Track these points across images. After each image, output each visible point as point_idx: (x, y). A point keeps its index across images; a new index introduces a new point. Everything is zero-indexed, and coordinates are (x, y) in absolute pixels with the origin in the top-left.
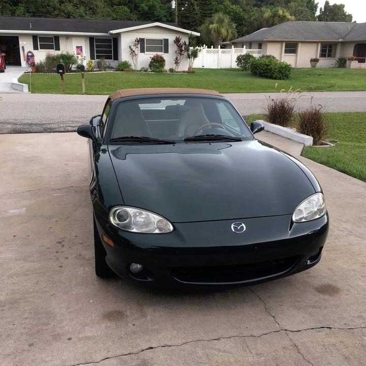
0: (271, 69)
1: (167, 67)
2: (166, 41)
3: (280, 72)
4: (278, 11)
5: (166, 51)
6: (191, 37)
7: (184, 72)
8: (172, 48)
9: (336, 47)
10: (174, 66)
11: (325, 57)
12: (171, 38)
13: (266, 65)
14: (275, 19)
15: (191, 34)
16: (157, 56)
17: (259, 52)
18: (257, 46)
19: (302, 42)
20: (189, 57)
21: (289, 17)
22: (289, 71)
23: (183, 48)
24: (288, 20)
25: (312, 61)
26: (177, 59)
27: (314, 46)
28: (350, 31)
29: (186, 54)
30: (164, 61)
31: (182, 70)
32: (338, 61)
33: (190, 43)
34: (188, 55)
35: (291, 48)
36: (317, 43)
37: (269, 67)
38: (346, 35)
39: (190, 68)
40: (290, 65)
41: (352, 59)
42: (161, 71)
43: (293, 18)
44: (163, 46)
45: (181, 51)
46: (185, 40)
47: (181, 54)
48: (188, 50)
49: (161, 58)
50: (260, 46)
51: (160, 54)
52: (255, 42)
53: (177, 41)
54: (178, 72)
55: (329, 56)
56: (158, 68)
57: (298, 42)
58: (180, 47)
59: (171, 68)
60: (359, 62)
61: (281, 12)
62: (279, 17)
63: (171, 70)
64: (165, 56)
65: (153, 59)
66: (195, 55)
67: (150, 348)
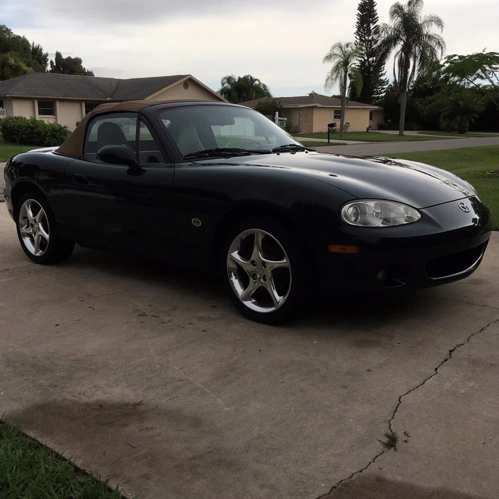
0: (39, 133)
3: (54, 136)
4: (9, 59)
13: (29, 127)
14: (4, 69)
19: (61, 100)
21: (25, 68)
22: (65, 135)
24: (25, 73)
27: (77, 106)
28: (116, 89)
35: (47, 107)
36: (80, 101)
37: (36, 130)
38: (113, 94)
40: (65, 127)
43: (30, 69)
57: (55, 100)
61: (12, 61)
62: (11, 67)
67: (451, 351)
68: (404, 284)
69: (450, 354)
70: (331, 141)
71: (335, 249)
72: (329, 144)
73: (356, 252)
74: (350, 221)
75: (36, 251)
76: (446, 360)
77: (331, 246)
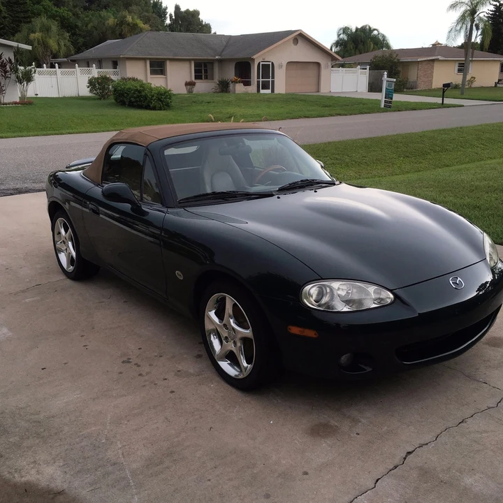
0: (146, 97)
3: (159, 100)
4: (126, 17)
6: (18, 52)
7: (16, 103)
9: (213, 66)
11: (202, 79)
13: (137, 90)
14: (123, 28)
15: (18, 47)
17: (115, 74)
18: (111, 64)
19: (171, 60)
20: (19, 81)
21: (141, 24)
22: (170, 99)
23: (8, 69)
24: (141, 30)
25: (187, 84)
27: (186, 65)
28: (226, 46)
29: (13, 76)
31: (12, 101)
32: (218, 85)
33: (17, 60)
34: (17, 77)
35: (158, 67)
36: (189, 60)
37: (143, 94)
38: (222, 52)
39: (23, 97)
40: (170, 90)
41: (235, 82)
43: (147, 27)
45: (6, 72)
46: (7, 56)
47: (6, 78)
48: (16, 70)
50: (115, 65)
52: (107, 59)
54: (9, 104)
55: (206, 78)
57: (166, 59)
58: (2, 66)
60: (245, 85)
61: (129, 19)
62: (129, 24)
66: (28, 78)
67: (409, 453)
68: (369, 369)
69: (405, 459)
70: (447, 101)
72: (443, 105)
73: (315, 336)
74: (310, 303)
75: (68, 267)
76: (396, 467)
77: (290, 327)
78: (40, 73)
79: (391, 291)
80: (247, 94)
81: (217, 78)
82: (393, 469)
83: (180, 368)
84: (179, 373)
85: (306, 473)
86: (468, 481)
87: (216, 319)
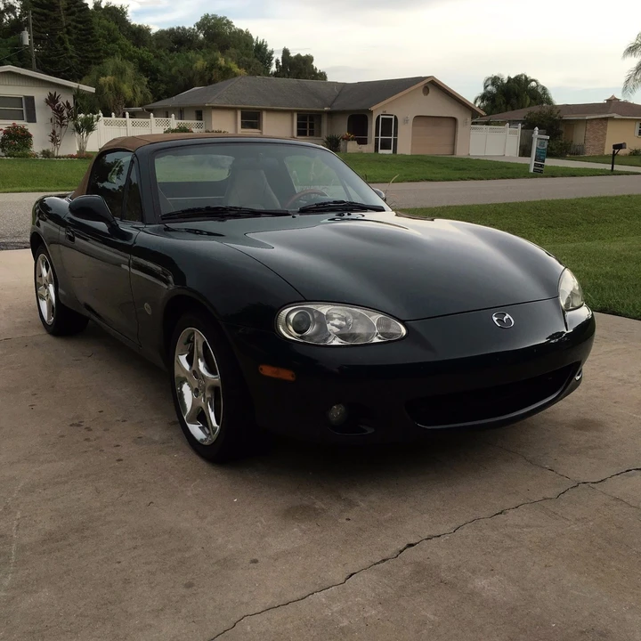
1: (36, 148)
2: (30, 100)
4: (218, 59)
5: (32, 119)
6: (78, 95)
7: (72, 157)
8: (43, 113)
9: (320, 122)
10: (49, 147)
11: (305, 135)
12: (40, 95)
14: (213, 72)
15: (78, 89)
16: (15, 126)
17: (198, 126)
18: (194, 114)
19: (269, 111)
20: (78, 129)
21: (236, 70)
23: (65, 115)
24: (236, 75)
26: (54, 133)
27: (287, 118)
28: (338, 96)
29: (71, 124)
30: (30, 136)
31: (67, 154)
32: (326, 142)
33: (76, 105)
34: (76, 125)
35: (252, 119)
36: (291, 112)
38: (334, 102)
39: (82, 150)
41: (347, 139)
42: (27, 156)
43: (242, 71)
44: (24, 109)
45: (62, 118)
46: (65, 99)
47: (62, 125)
48: (75, 118)
49: (24, 131)
50: (199, 116)
51: (19, 123)
52: (190, 108)
53: (52, 101)
54: (60, 157)
55: (312, 134)
56: (19, 149)
57: (262, 110)
58: (58, 111)
59: (45, 149)
60: (359, 143)
61: (222, 61)
62: (220, 68)
63: (46, 154)
64: (31, 128)
65: (6, 132)
66: (89, 126)
67: (411, 545)
68: (370, 431)
69: (401, 552)
71: (267, 371)
72: (612, 172)
73: (291, 378)
74: (289, 333)
75: (49, 318)
76: (384, 560)
77: (261, 367)
78: (106, 124)
79: (403, 322)
80: (361, 153)
81: (325, 134)
82: (378, 563)
83: (143, 433)
84: (138, 440)
85: (255, 561)
86: (480, 583)
87: (186, 366)
